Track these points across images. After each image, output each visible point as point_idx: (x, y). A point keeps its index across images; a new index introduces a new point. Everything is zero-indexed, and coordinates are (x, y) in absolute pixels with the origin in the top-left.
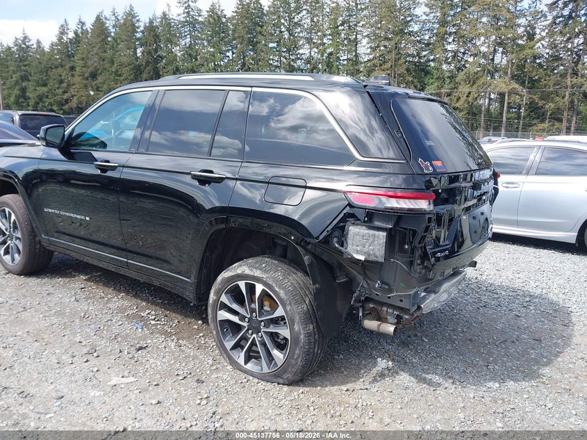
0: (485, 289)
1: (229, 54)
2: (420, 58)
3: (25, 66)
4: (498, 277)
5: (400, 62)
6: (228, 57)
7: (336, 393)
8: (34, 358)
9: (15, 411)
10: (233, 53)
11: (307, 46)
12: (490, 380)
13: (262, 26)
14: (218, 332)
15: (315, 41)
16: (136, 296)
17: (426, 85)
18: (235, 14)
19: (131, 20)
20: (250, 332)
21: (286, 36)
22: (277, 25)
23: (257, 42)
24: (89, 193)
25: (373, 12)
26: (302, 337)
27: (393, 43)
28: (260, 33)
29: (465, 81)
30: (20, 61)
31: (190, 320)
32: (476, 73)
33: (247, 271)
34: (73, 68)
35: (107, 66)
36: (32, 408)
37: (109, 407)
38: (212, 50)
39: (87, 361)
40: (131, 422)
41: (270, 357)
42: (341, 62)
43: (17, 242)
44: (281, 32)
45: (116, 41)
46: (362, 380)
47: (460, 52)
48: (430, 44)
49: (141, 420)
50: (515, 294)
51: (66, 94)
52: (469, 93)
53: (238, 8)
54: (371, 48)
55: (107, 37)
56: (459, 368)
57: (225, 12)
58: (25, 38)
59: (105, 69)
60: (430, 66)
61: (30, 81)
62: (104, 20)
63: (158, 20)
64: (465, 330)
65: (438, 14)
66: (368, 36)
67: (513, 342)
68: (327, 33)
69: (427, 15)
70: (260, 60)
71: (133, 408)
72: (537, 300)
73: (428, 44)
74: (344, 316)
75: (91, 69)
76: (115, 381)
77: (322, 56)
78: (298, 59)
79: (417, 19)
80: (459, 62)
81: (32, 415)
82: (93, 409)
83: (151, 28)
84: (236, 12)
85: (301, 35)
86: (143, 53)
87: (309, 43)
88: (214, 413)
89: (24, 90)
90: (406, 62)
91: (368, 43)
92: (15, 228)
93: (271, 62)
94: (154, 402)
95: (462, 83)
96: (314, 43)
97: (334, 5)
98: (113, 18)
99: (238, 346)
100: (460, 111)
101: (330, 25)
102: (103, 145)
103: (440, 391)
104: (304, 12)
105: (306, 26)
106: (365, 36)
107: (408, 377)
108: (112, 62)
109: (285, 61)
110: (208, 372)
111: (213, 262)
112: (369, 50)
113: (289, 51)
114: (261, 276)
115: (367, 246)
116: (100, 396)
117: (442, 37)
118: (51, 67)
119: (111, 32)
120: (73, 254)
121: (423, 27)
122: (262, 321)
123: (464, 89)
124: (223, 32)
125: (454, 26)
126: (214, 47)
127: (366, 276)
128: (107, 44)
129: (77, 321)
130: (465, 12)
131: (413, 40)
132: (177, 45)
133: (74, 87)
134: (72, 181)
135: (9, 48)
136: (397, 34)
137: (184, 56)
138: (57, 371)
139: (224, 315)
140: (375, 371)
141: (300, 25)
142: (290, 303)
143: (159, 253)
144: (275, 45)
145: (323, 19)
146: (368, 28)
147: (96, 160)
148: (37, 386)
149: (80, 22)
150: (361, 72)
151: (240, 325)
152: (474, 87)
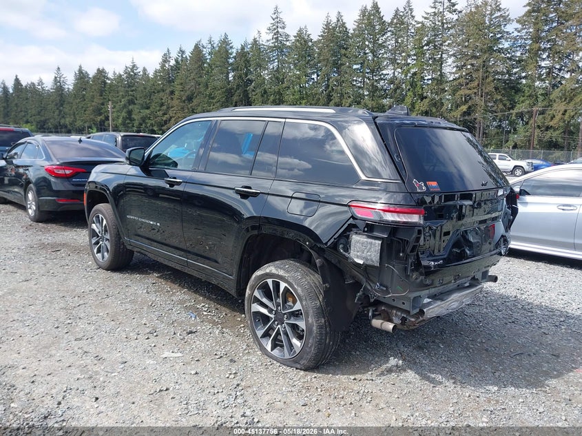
0: (520, 307)
1: (314, 76)
2: (510, 75)
3: (132, 91)
4: (540, 296)
5: (488, 80)
6: (313, 79)
7: (344, 381)
8: (109, 333)
9: (90, 369)
10: (318, 76)
11: (391, 67)
12: (492, 384)
13: (346, 49)
14: (251, 322)
15: (399, 62)
16: (196, 292)
17: (516, 103)
18: (321, 38)
19: (225, 48)
20: (276, 322)
21: (370, 58)
22: (362, 48)
23: (342, 64)
24: (172, 206)
25: (460, 31)
26: (314, 328)
27: (480, 61)
28: (345, 55)
29: (561, 99)
30: (129, 86)
31: (235, 314)
32: (574, 90)
33: (274, 271)
34: (172, 93)
35: (202, 89)
36: (102, 368)
37: (158, 372)
38: (298, 73)
39: (148, 338)
40: (173, 385)
41: (291, 345)
42: (426, 81)
43: (107, 243)
44: (365, 54)
45: (211, 67)
46: (370, 373)
47: (556, 69)
48: (522, 61)
49: (181, 384)
50: (550, 313)
51: (166, 116)
52: (566, 111)
53: (324, 32)
54: (457, 67)
55: (204, 63)
56: (465, 372)
57: (311, 37)
58: (134, 66)
59: (200, 93)
60: (521, 83)
61: (135, 104)
62: (201, 48)
63: (249, 47)
64: (484, 341)
65: (531, 30)
66: (454, 55)
67: (529, 355)
68: (412, 53)
69: (519, 32)
70: (343, 82)
71: (176, 375)
72: (572, 321)
73: (519, 61)
74: (354, 315)
75: (188, 93)
76: (166, 354)
77: (406, 76)
78: (382, 79)
79: (508, 36)
80: (554, 79)
81: (103, 373)
82: (147, 372)
83: (242, 54)
84: (322, 36)
85: (385, 56)
86: (234, 77)
87: (392, 63)
88: (238, 385)
89: (130, 113)
90: (494, 79)
91: (454, 62)
92: (106, 231)
93: (355, 83)
94: (193, 372)
95: (557, 100)
96: (398, 64)
97: (420, 25)
98: (210, 46)
99: (266, 335)
100: (554, 130)
101: (415, 45)
102: (175, 164)
103: (440, 388)
104: (389, 34)
105: (390, 47)
106: (452, 55)
107: (413, 375)
108: (207, 86)
109: (368, 81)
110: (241, 355)
111: (251, 262)
112: (455, 69)
113: (372, 72)
114: (284, 275)
115: (365, 252)
116: (153, 364)
117: (535, 54)
118: (154, 92)
119: (207, 59)
120: (149, 255)
121: (514, 44)
122: (285, 314)
123: (559, 107)
124: (309, 56)
125: (548, 41)
126: (299, 70)
127: (368, 279)
128: (203, 70)
129: (145, 308)
130: (561, 27)
131: (503, 58)
132: (265, 69)
133: (172, 109)
134: (161, 195)
135: (120, 76)
136: (485, 52)
137: (271, 79)
138: (125, 344)
139: (256, 308)
140: (384, 367)
141: (384, 47)
142: (306, 299)
143: (211, 255)
144: (358, 66)
145: (407, 40)
146: (455, 47)
147: (168, 176)
148: (109, 353)
149: (181, 51)
150: (446, 91)
151: (268, 317)
152: (571, 104)
